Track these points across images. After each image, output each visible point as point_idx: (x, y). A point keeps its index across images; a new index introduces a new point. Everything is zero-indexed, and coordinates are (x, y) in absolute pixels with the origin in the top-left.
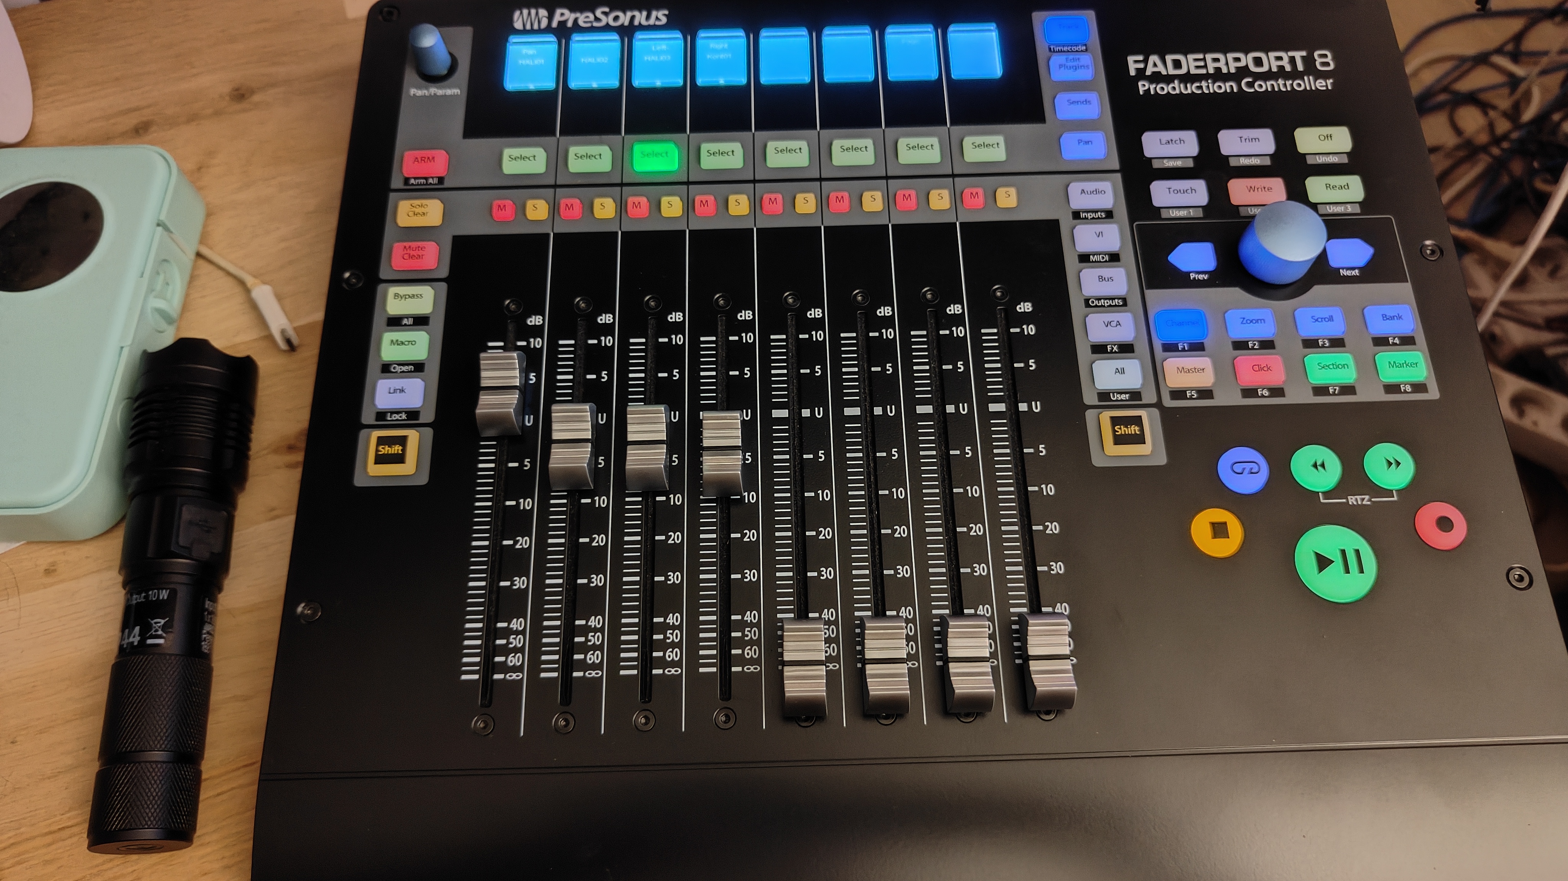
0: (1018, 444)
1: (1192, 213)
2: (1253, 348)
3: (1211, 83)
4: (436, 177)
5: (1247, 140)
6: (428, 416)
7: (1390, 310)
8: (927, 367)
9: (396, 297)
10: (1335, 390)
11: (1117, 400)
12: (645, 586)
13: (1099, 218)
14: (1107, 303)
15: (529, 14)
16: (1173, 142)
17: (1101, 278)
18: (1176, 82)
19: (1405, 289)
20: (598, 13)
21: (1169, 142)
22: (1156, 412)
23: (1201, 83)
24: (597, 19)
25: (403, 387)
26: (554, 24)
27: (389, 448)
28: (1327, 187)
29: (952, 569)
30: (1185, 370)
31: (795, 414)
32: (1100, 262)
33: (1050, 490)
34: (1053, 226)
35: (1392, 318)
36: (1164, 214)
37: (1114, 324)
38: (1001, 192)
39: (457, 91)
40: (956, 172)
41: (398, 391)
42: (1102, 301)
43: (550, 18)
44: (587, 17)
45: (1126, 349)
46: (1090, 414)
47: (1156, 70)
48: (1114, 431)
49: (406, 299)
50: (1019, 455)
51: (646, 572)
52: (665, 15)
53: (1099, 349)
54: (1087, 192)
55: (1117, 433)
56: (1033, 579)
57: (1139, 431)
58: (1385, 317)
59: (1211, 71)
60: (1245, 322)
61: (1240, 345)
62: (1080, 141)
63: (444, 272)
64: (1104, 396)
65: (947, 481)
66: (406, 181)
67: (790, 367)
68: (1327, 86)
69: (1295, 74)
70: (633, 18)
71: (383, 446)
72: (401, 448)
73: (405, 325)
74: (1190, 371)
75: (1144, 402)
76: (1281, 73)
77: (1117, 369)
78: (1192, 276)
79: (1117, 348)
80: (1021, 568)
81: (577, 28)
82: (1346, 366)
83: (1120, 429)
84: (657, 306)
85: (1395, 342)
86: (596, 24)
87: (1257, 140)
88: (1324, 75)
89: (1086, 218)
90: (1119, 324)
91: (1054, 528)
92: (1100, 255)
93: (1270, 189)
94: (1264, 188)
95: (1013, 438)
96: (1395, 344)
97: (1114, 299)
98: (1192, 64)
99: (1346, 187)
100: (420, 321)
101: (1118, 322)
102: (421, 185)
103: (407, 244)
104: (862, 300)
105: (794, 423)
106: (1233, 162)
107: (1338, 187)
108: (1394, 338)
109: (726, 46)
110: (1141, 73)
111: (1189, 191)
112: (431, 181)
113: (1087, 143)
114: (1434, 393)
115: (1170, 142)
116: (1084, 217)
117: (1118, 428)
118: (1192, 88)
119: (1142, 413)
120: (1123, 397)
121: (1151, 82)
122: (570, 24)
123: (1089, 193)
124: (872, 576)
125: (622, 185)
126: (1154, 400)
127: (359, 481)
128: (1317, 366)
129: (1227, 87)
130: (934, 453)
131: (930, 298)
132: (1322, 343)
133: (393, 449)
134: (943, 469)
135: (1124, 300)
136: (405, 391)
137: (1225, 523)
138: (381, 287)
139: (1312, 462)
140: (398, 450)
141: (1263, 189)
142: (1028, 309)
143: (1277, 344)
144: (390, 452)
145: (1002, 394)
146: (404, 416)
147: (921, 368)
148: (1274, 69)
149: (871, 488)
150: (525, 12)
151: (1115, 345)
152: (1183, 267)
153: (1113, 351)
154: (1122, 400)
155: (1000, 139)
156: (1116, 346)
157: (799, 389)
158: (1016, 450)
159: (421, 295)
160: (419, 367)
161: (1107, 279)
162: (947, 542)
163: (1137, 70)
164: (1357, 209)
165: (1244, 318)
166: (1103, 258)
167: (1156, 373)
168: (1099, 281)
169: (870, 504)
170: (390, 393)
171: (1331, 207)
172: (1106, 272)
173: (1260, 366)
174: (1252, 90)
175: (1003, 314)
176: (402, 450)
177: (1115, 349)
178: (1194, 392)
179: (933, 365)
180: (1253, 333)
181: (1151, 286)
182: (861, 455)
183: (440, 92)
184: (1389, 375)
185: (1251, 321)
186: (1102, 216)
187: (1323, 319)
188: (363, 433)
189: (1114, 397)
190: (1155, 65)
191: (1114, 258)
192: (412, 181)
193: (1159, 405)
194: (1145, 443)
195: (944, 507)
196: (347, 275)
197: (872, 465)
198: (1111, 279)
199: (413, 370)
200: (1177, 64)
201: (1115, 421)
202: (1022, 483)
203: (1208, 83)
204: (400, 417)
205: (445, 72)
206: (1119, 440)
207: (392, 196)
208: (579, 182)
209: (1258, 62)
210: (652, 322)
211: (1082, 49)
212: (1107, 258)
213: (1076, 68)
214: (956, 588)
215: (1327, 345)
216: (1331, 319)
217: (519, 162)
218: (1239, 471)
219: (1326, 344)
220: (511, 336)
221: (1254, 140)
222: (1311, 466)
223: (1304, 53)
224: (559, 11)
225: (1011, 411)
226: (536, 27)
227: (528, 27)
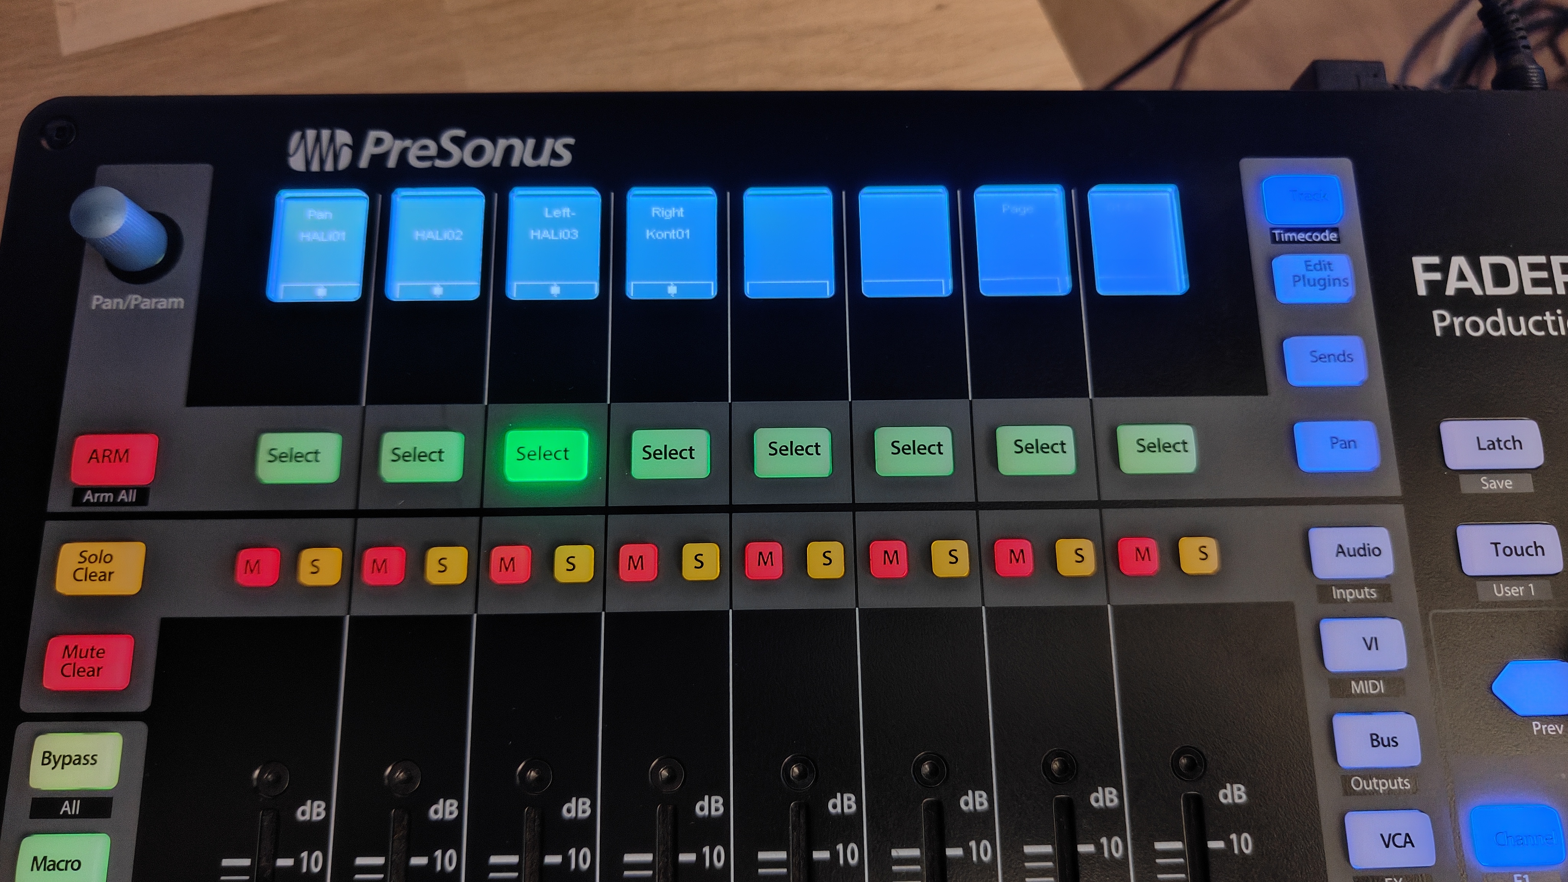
1: (1532, 588)
3: (1562, 316)
4: (134, 488)
9: (46, 761)
13: (1366, 602)
14: (1384, 785)
15: (318, 139)
16: (1501, 444)
17: (1373, 735)
18: (1500, 312)
20: (445, 141)
21: (1493, 444)
23: (1543, 315)
26: (364, 163)
32: (1370, 696)
34: (1280, 617)
36: (1482, 591)
38: (1188, 543)
39: (178, 302)
40: (1104, 497)
42: (1375, 781)
43: (357, 148)
44: (425, 147)
47: (1463, 285)
49: (68, 761)
52: (566, 146)
54: (1346, 548)
59: (1561, 291)
62: (1333, 438)
63: (143, 703)
66: (77, 495)
70: (509, 150)
73: (66, 815)
78: (1535, 726)
81: (405, 171)
84: (542, 783)
86: (439, 163)
89: (1343, 601)
90: (1411, 842)
92: (1368, 680)
97: (1397, 777)
98: (1528, 276)
100: (95, 808)
102: (103, 504)
103: (72, 641)
104: (932, 775)
109: (681, 212)
110: (1436, 292)
111: (1532, 551)
112: (122, 496)
113: (1347, 444)
115: (1496, 444)
116: (1339, 598)
118: (1527, 327)
121: (1455, 313)
122: (392, 163)
123: (1351, 550)
125: (481, 512)
135: (1416, 779)
138: (23, 729)
142: (1240, 798)
150: (311, 134)
151: (1398, 878)
152: (1522, 708)
155: (1186, 430)
159: (95, 752)
161: (1384, 736)
163: (1430, 284)
166: (1375, 688)
168: (1367, 740)
175: (1192, 809)
183: (147, 304)
186: (1372, 596)
190: (1462, 277)
191: (1395, 684)
192: (88, 496)
198: (1392, 736)
203: (1557, 315)
207: (49, 532)
208: (400, 504)
210: (531, 817)
211: (1333, 240)
212: (1381, 688)
213: (1325, 284)
217: (289, 462)
220: (266, 844)
224: (373, 135)
226: (329, 167)
227: (315, 167)
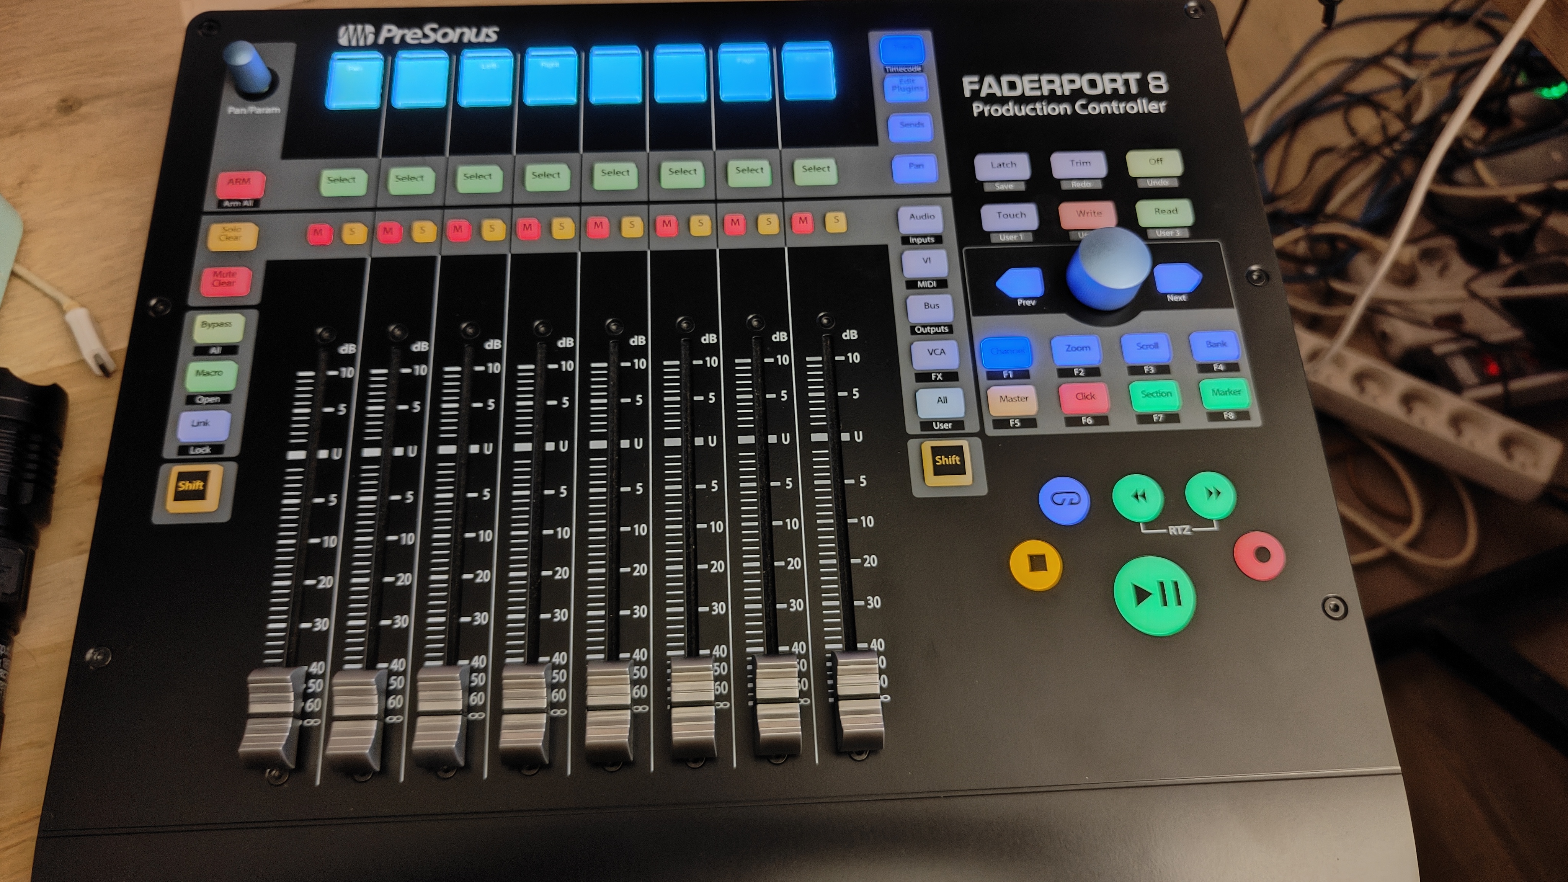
0: (839, 474)
1: (1022, 237)
2: (1078, 376)
3: (1045, 105)
4: (252, 200)
5: (1079, 164)
6: (233, 449)
7: (1216, 337)
8: (751, 396)
9: (204, 325)
10: (1160, 417)
11: (940, 430)
12: (450, 627)
13: (928, 243)
14: (933, 330)
15: (355, 30)
16: (1005, 165)
17: (927, 305)
18: (1011, 104)
19: (1231, 316)
20: (427, 29)
21: (1000, 165)
22: (978, 441)
23: (1035, 104)
24: (425, 36)
25: (207, 420)
26: (381, 41)
27: (190, 484)
28: (1156, 212)
29: (768, 605)
30: (1008, 399)
31: (614, 444)
32: (928, 288)
33: (869, 521)
34: (881, 252)
35: (1216, 345)
36: (994, 239)
37: (938, 352)
38: (830, 217)
39: (276, 110)
40: (786, 196)
41: (202, 423)
42: (928, 328)
43: (377, 34)
44: (415, 34)
45: (950, 377)
46: (912, 444)
47: (991, 91)
48: (935, 461)
49: (215, 328)
50: (840, 486)
51: (452, 612)
52: (495, 32)
53: (924, 377)
54: (917, 217)
55: (937, 464)
56: (849, 614)
57: (960, 461)
58: (1210, 345)
59: (1046, 93)
60: (1070, 349)
61: (1066, 373)
62: (911, 165)
63: (256, 299)
64: (927, 425)
65: (767, 513)
66: (220, 203)
67: (611, 395)
68: (1159, 109)
69: (1129, 97)
70: (462, 34)
71: (184, 482)
72: (202, 484)
73: (213, 354)
74: (1014, 400)
75: (967, 431)
76: (1115, 96)
77: (940, 398)
78: (1020, 302)
79: (942, 376)
80: (837, 603)
81: (404, 45)
82: (1169, 394)
83: (941, 459)
84: (475, 333)
85: (1219, 368)
86: (424, 41)
87: (1088, 164)
88: (1158, 98)
89: (915, 243)
90: (944, 352)
91: (872, 561)
92: (927, 281)
93: (1100, 213)
94: (1094, 212)
95: (834, 469)
96: (1220, 371)
97: (940, 326)
98: (1027, 86)
99: (1175, 212)
100: (229, 350)
101: (943, 350)
102: (235, 207)
103: (218, 269)
104: (687, 327)
105: (612, 454)
106: (1065, 186)
107: (1166, 211)
108: (1219, 365)
109: (557, 65)
110: (976, 94)
111: (1019, 216)
112: (245, 203)
113: (918, 166)
114: (1256, 421)
115: (1002, 165)
116: (913, 242)
117: (939, 459)
118: (1026, 110)
119: (964, 443)
120: (946, 426)
121: (986, 104)
122: (397, 41)
123: (918, 217)
124: (687, 614)
125: (444, 207)
126: (976, 429)
127: (157, 519)
128: (1141, 394)
129: (1062, 109)
130: (755, 484)
131: (756, 324)
132: (1147, 370)
133: (194, 485)
134: (764, 501)
135: (950, 327)
136: (209, 423)
137: (1043, 556)
138: (189, 315)
139: (1133, 492)
140: (199, 486)
141: (1093, 214)
142: (854, 336)
143: (1103, 371)
144: (190, 488)
145: (825, 423)
146: (208, 450)
147: (744, 397)
148: (1108, 92)
149: (689, 521)
150: (351, 27)
151: (939, 373)
152: (1011, 294)
153: (938, 379)
154: (944, 430)
155: (831, 162)
156: (941, 374)
157: (619, 419)
158: (837, 480)
159: (230, 323)
160: (225, 398)
161: (932, 306)
162: (764, 576)
163: (973, 91)
164: (1186, 234)
165: (1069, 346)
166: (931, 284)
167: (980, 401)
168: (925, 308)
169: (688, 538)
170: (193, 426)
171: (1161, 231)
172: (932, 299)
173: (1083, 395)
174: (1086, 113)
175: (828, 342)
176: (204, 486)
177: (940, 377)
178: (1018, 420)
179: (757, 394)
180: (1078, 360)
181: (976, 314)
182: (680, 487)
183: (259, 111)
184: (1213, 403)
185: (1077, 349)
186: (931, 240)
187: (1148, 346)
188: (164, 468)
189: (937, 426)
190: (990, 86)
191: (942, 284)
193: (981, 434)
194: (965, 474)
195: (762, 540)
196: (153, 302)
197: (691, 498)
198: (937, 306)
199: (219, 401)
200: (1012, 86)
201: (936, 451)
202: (841, 515)
203: (1042, 105)
204: (204, 451)
205: (266, 89)
206: (939, 471)
207: (205, 219)
208: (399, 204)
209: (1093, 84)
210: (468, 350)
211: (918, 70)
212: (934, 284)
213: (910, 90)
214: (771, 624)
215: (1153, 371)
216: (1156, 346)
217: (339, 184)
218: (1060, 502)
219: (1151, 371)
220: (322, 365)
221: (1085, 164)
222: (1132, 496)
223: (1138, 76)
224: (386, 27)
225: (833, 440)
226: (362, 43)
227: (354, 43)
